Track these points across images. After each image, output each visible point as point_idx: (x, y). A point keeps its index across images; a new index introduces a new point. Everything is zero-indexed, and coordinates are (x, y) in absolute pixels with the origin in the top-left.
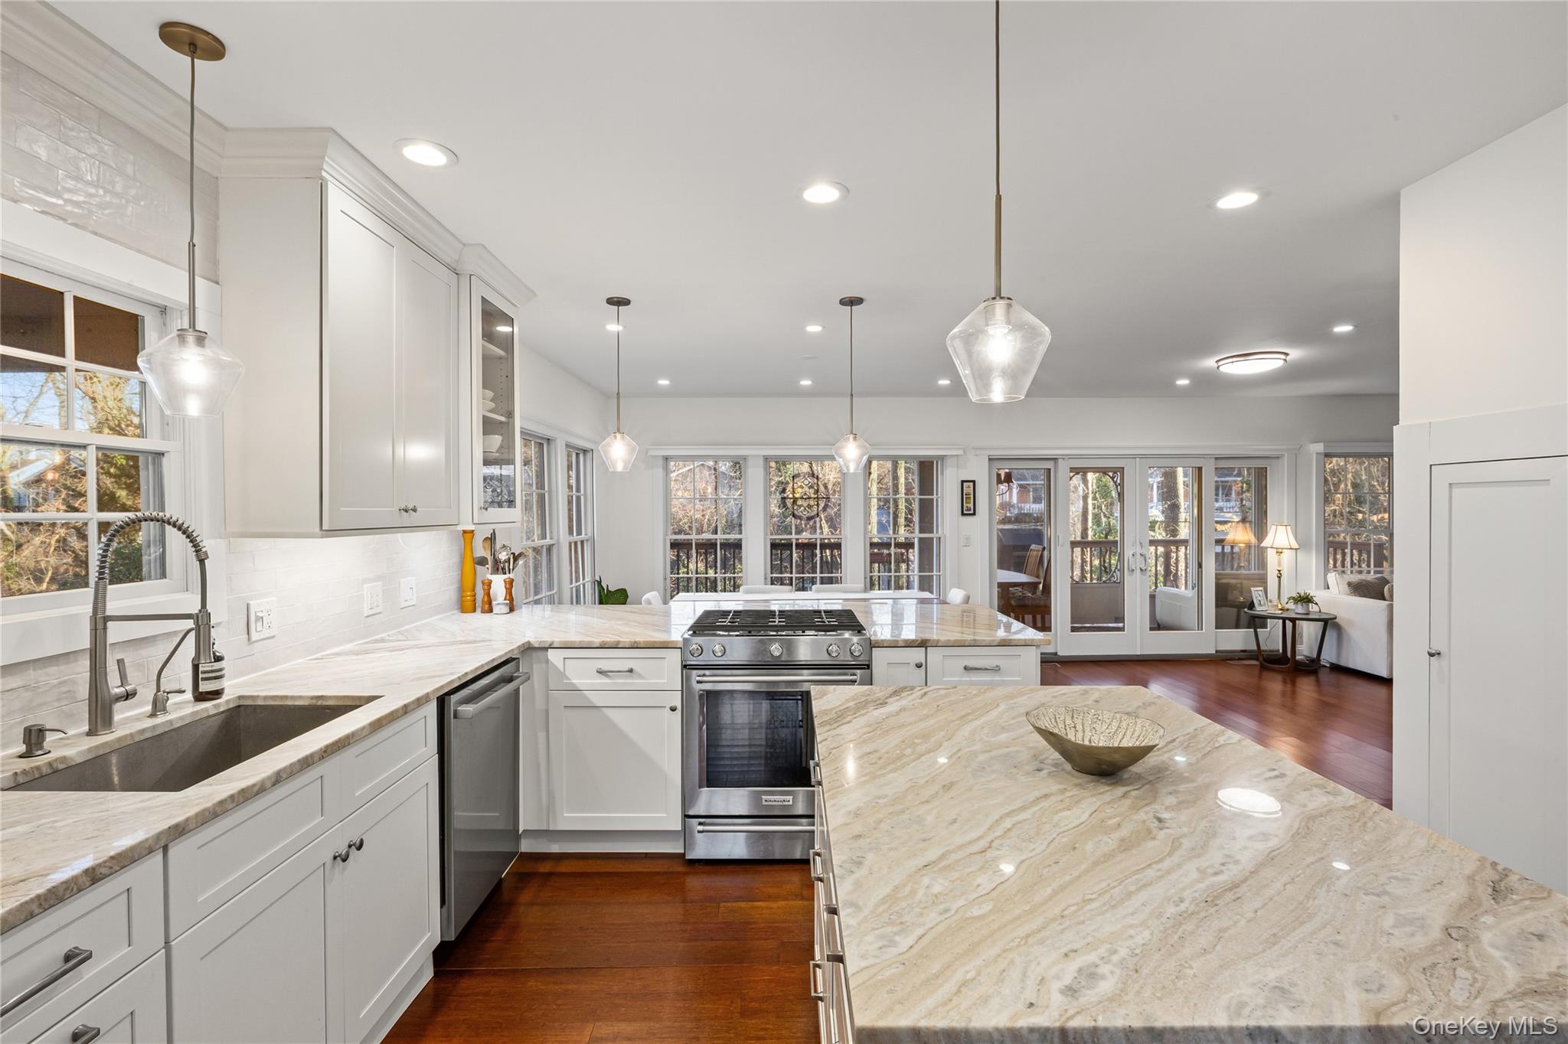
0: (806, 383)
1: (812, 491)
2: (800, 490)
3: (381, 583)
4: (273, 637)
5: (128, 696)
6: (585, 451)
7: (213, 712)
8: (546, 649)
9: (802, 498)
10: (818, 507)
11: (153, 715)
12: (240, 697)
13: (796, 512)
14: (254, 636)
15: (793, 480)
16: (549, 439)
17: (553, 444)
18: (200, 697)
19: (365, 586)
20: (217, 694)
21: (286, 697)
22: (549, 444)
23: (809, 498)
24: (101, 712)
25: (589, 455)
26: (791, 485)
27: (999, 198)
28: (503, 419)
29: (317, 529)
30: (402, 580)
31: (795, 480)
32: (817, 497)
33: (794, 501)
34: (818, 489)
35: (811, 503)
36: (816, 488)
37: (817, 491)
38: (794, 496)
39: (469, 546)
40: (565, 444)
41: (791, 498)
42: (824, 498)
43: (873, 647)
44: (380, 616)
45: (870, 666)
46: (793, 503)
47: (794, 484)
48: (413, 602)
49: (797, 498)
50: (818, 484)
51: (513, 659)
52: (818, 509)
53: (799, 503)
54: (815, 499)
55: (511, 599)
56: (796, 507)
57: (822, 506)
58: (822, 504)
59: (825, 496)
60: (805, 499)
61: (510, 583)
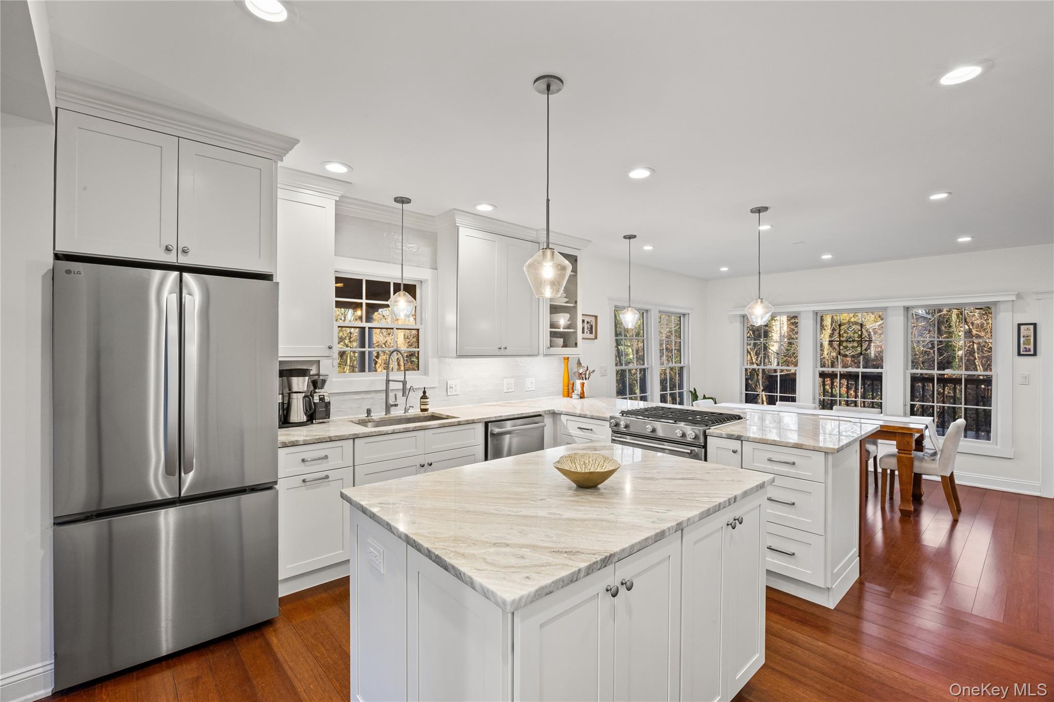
0: (827, 257)
1: (856, 335)
2: (845, 335)
3: (513, 379)
4: (458, 395)
5: (396, 405)
6: (684, 315)
7: (422, 415)
8: (560, 414)
9: (847, 341)
10: (861, 346)
11: (405, 413)
12: (433, 413)
13: (842, 352)
14: (449, 394)
15: (840, 327)
16: (647, 310)
17: (649, 313)
18: (423, 410)
19: (505, 380)
20: (426, 410)
21: (441, 414)
22: (647, 312)
23: (854, 341)
24: (388, 408)
25: (687, 317)
26: (838, 331)
27: (548, 200)
28: (572, 305)
29: (455, 355)
30: (526, 379)
31: (842, 328)
32: (861, 340)
33: (841, 343)
34: (861, 334)
35: (855, 344)
36: (860, 333)
37: (861, 335)
38: (840, 339)
39: (566, 366)
40: (659, 312)
41: (837, 341)
42: (866, 341)
43: (707, 436)
44: (513, 393)
45: (705, 447)
46: (840, 345)
47: (840, 330)
48: (534, 389)
49: (843, 341)
50: (861, 330)
51: (540, 415)
52: (861, 349)
53: (844, 344)
54: (859, 341)
55: (583, 393)
56: (842, 348)
57: (864, 347)
58: (865, 345)
59: (868, 339)
60: (850, 341)
61: (583, 384)
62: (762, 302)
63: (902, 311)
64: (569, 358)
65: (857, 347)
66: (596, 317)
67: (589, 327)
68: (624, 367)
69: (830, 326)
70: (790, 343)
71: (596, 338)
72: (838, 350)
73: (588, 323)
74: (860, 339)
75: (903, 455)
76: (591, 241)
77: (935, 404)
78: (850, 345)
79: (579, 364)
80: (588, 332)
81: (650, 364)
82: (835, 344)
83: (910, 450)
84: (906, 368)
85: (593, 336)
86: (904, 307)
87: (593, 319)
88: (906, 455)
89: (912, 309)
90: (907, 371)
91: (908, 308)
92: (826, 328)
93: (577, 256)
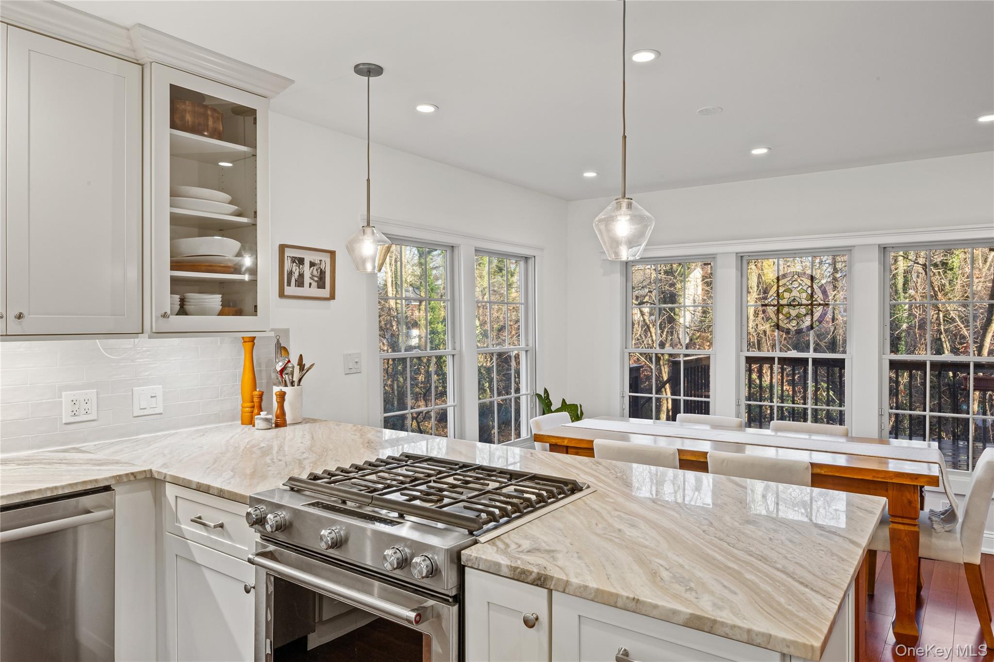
1: (804, 295)
2: (786, 295)
9: (789, 305)
10: (812, 315)
13: (781, 323)
15: (778, 282)
16: (453, 247)
19: (63, 393)
23: (800, 305)
25: (531, 262)
26: (775, 288)
28: (246, 221)
30: (139, 387)
31: (781, 283)
32: (811, 304)
33: (779, 308)
34: (812, 293)
35: (803, 311)
36: (809, 291)
37: (812, 296)
38: (778, 302)
39: (248, 355)
40: (475, 250)
41: (774, 306)
42: (820, 305)
43: (464, 566)
44: (93, 424)
45: (459, 599)
46: (778, 312)
47: (778, 287)
48: (157, 411)
49: (783, 305)
50: (812, 287)
51: (107, 488)
52: (812, 319)
53: (785, 310)
54: (807, 305)
55: (282, 413)
56: (781, 316)
57: (817, 315)
58: (818, 312)
59: (822, 302)
60: (794, 306)
61: (282, 396)
62: (630, 206)
63: (875, 254)
64: (254, 338)
65: (805, 316)
66: (332, 254)
67: (315, 273)
68: (402, 354)
69: (756, 288)
70: (704, 312)
71: (332, 297)
72: (775, 320)
73: (312, 264)
74: (810, 302)
75: (901, 527)
76: (292, 82)
77: (927, 413)
78: (794, 313)
79: (282, 350)
80: (314, 284)
81: (458, 348)
82: (771, 310)
83: (913, 517)
84: (882, 352)
85: (325, 293)
86: (879, 245)
87: (326, 258)
88: (907, 528)
89: (891, 249)
90: (884, 356)
91: (885, 248)
92: (751, 291)
93: (256, 110)
